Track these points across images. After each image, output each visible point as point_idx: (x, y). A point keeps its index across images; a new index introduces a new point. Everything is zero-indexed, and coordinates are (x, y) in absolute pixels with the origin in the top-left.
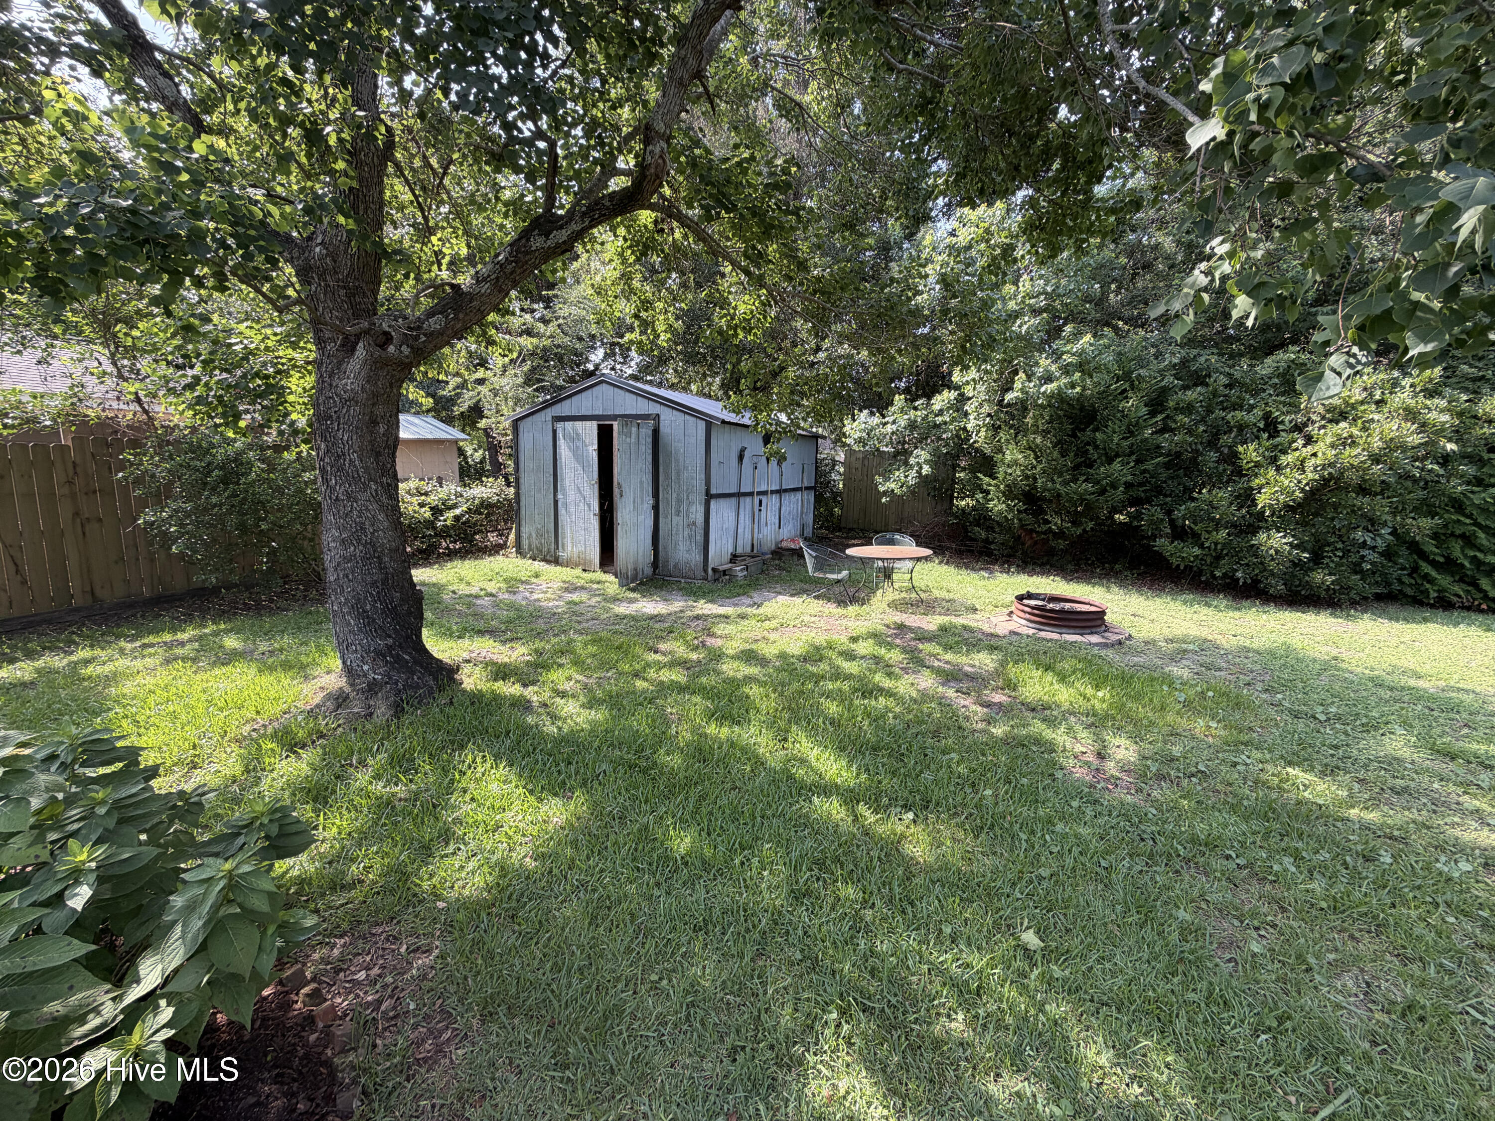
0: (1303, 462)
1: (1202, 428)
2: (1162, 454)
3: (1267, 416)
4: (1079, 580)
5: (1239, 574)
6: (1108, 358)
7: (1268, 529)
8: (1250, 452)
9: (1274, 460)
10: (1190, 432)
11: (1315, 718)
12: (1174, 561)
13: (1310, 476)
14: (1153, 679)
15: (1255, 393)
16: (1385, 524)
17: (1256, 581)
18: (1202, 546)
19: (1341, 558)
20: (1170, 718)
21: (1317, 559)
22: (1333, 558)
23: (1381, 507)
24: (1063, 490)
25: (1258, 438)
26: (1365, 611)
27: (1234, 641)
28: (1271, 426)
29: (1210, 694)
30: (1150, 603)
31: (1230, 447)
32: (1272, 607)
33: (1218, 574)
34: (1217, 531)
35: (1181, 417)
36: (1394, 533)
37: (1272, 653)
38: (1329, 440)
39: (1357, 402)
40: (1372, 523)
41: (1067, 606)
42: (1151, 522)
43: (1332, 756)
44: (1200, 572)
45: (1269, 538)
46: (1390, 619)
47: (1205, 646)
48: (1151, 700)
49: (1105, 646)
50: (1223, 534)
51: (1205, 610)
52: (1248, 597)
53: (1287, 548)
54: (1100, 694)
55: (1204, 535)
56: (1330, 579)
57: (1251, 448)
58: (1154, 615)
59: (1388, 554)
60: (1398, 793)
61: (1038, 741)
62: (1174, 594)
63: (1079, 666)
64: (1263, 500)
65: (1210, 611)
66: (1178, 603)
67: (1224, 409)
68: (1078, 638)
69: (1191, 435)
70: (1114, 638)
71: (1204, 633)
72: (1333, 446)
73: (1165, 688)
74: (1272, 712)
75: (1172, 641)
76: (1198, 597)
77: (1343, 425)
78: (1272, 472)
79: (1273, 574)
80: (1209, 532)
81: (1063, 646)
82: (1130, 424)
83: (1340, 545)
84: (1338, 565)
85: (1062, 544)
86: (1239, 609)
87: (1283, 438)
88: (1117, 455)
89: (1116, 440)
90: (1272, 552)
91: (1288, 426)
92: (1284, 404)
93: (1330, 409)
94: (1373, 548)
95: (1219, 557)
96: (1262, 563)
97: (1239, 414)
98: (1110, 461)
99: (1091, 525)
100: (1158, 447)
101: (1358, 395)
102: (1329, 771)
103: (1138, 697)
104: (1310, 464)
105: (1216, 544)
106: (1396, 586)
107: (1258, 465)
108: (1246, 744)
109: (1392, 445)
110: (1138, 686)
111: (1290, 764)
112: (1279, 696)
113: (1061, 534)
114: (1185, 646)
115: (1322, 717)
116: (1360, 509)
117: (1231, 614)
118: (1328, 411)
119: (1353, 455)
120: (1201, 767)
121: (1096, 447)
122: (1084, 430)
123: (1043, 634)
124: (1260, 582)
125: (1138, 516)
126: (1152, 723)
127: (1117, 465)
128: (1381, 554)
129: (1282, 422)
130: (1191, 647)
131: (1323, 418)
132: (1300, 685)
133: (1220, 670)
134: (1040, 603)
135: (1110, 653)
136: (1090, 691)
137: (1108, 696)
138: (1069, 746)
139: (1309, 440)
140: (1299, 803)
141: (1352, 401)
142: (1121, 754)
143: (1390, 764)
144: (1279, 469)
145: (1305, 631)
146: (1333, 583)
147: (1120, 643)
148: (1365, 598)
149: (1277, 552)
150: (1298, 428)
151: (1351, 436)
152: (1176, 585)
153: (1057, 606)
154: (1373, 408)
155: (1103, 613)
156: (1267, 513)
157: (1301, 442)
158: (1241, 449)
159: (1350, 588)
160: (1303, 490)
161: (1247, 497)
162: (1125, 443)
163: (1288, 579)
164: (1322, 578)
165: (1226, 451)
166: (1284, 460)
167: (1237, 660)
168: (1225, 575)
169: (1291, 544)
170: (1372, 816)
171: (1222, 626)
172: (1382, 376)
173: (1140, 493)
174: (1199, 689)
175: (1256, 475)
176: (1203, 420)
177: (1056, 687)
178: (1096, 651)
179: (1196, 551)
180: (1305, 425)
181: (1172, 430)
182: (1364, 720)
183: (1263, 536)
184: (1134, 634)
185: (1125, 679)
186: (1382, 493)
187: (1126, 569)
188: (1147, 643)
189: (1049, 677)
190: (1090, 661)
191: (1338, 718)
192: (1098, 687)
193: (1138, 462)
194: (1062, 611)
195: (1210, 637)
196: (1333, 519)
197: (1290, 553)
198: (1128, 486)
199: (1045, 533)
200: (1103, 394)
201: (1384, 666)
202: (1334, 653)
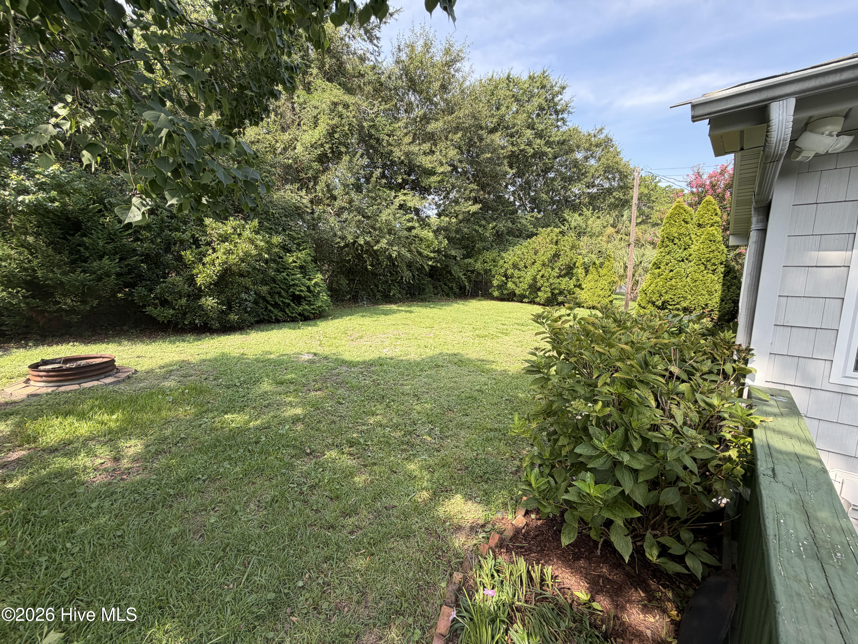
0: (213, 261)
1: (159, 240)
2: (137, 255)
3: (193, 236)
4: (95, 341)
5: (197, 321)
6: (79, 185)
7: (206, 296)
8: (188, 255)
9: (201, 260)
10: (152, 242)
11: (236, 386)
12: (160, 319)
13: (218, 268)
14: (152, 394)
15: (185, 223)
16: (251, 290)
17: (206, 324)
18: (174, 309)
19: (239, 307)
20: (164, 413)
21: (230, 308)
22: (236, 307)
23: (247, 282)
24: (64, 279)
25: (191, 248)
26: (252, 329)
27: (198, 358)
28: (196, 242)
29: (187, 391)
30: (149, 347)
31: (178, 252)
32: (215, 336)
33: (186, 323)
34: (180, 298)
35: (144, 232)
36: (255, 293)
37: (216, 359)
38: (222, 251)
39: (230, 233)
40: (247, 290)
41: (83, 363)
42: (141, 297)
43: (243, 401)
44: (177, 324)
45: (206, 300)
46: (261, 331)
47: (183, 364)
48: (151, 407)
49: (118, 382)
50: (184, 301)
51: (182, 344)
52: (204, 333)
53: (216, 305)
54: (114, 417)
55: (174, 302)
56: (237, 317)
57: (188, 253)
58: (152, 354)
59: (256, 303)
60: (267, 407)
61: (59, 474)
62: (163, 338)
63: (97, 403)
64: (199, 280)
65: (185, 344)
66: (167, 343)
67: (170, 230)
68: (95, 383)
69: (154, 244)
70: (123, 376)
71: (183, 357)
72: (224, 254)
73: (160, 397)
74: (217, 390)
75: (163, 367)
76: (179, 338)
77: (227, 244)
78: (201, 266)
79: (213, 319)
80: (176, 300)
81: (82, 392)
82: (110, 234)
83: (237, 301)
84: (239, 310)
85: (75, 319)
86: (200, 340)
87: (203, 248)
88: (105, 253)
89: (101, 244)
90: (210, 307)
91: (204, 243)
92: (200, 231)
93: (221, 236)
94: (249, 301)
95: (185, 314)
96: (207, 314)
97: (178, 234)
98: (101, 258)
99: (96, 302)
100: (135, 250)
101: (230, 231)
102: (242, 409)
103: (143, 409)
104: (217, 262)
105: (182, 306)
106: (262, 317)
107: (193, 262)
108: (205, 412)
109: (247, 254)
110: (141, 402)
111: (226, 413)
112: (220, 380)
113: (72, 311)
114: (171, 368)
115: (238, 384)
116: (241, 283)
117: (196, 343)
118: (220, 237)
119: (233, 259)
120: (182, 436)
121: (87, 248)
122: (73, 235)
123: (62, 389)
124: (208, 324)
125: (131, 294)
126: (152, 422)
127: (106, 261)
128: (254, 303)
129: (201, 240)
130: (175, 367)
131: (218, 240)
132: (229, 371)
133: (192, 376)
134: (56, 366)
135: (122, 386)
136: (106, 417)
137: (120, 415)
138: (89, 464)
139: (214, 250)
140: (231, 430)
141: (228, 232)
142: (131, 451)
143: (263, 395)
144: (204, 264)
145: (230, 344)
146: (238, 319)
147: (129, 377)
148: (252, 324)
149: (212, 307)
150: (209, 244)
151: (231, 249)
152: (165, 332)
153: (74, 365)
154: (237, 236)
155: (113, 361)
156: (203, 288)
157: (211, 251)
158: (183, 253)
159: (245, 320)
160: (216, 275)
161: (191, 280)
162: (109, 247)
163: (219, 319)
164: (233, 317)
165: (176, 254)
166: (206, 260)
167: (200, 368)
168: (190, 323)
169: (217, 302)
170: (258, 422)
171: (192, 352)
172: (238, 222)
173: (128, 279)
174: (180, 390)
175: (194, 268)
176: (159, 235)
177: (77, 424)
178: (111, 388)
179: (171, 311)
180: (211, 242)
181: (141, 240)
182: (254, 379)
183: (203, 300)
184: (139, 368)
185: (132, 400)
186: (248, 276)
187: (132, 328)
188: (147, 373)
189: (70, 419)
190: (106, 398)
191: (244, 381)
192: (113, 413)
193: (121, 259)
194: (78, 368)
195: (186, 359)
196: (232, 289)
197: (217, 307)
198: (119, 275)
199: (57, 311)
200: (84, 211)
201: (260, 352)
202: (242, 352)
